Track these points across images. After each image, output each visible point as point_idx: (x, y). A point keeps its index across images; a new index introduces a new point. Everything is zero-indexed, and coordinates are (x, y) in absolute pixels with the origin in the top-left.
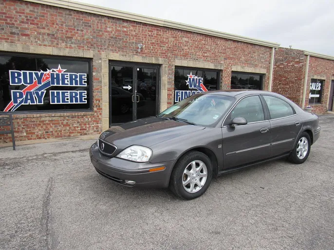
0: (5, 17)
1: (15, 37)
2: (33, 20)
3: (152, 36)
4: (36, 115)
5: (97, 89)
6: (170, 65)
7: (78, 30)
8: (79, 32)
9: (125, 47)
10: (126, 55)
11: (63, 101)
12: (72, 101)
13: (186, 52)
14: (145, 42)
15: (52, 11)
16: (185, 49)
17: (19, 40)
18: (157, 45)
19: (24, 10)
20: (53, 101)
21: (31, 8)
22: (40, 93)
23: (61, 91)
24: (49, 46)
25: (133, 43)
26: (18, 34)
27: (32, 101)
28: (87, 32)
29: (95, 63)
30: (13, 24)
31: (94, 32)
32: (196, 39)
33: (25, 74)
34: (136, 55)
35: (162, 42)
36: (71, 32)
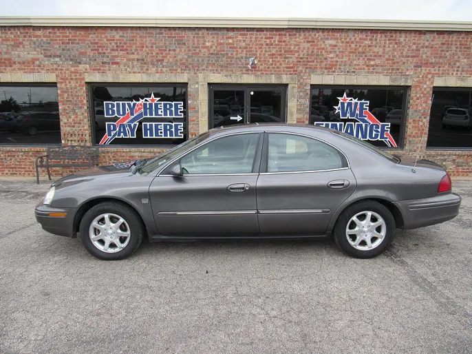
0: (98, 50)
1: (106, 67)
2: (123, 46)
3: (272, 44)
4: (126, 149)
5: (193, 121)
6: (301, 84)
7: (169, 50)
8: (171, 52)
9: (230, 64)
10: (230, 76)
11: (157, 135)
12: (166, 135)
13: (333, 62)
14: (260, 54)
15: (141, 33)
16: (332, 58)
17: (110, 70)
18: (279, 57)
19: (114, 36)
20: (146, 135)
21: (121, 33)
22: (132, 125)
23: (154, 124)
24: (139, 73)
25: (242, 58)
26: (109, 63)
27: (125, 135)
28: (181, 51)
29: (190, 89)
30: (104, 53)
31: (189, 50)
32: (353, 39)
33: (118, 105)
34: (245, 74)
35: (290, 51)
36: (162, 54)
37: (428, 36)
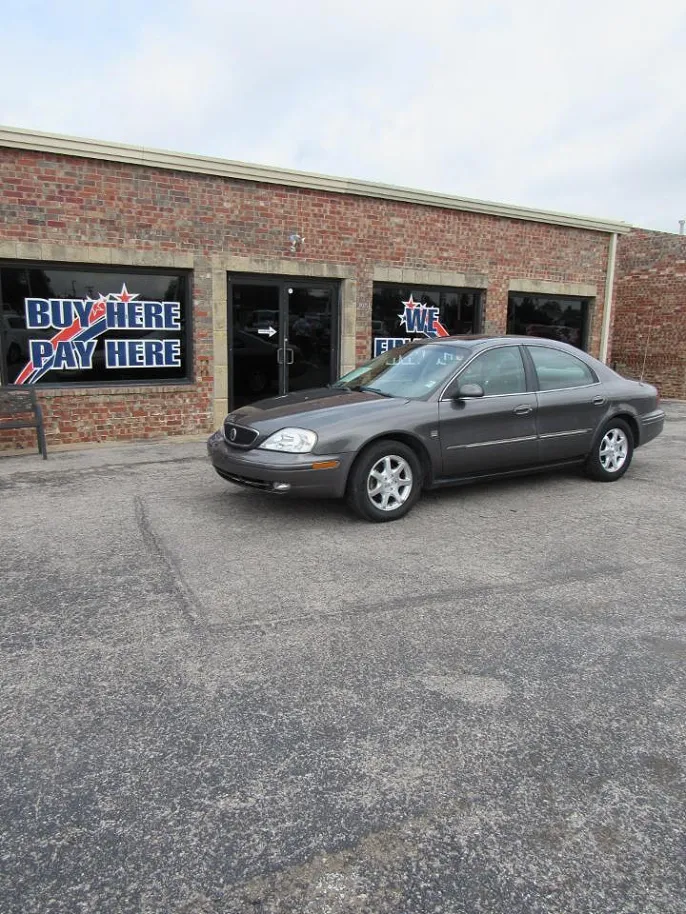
0: (19, 188)
1: (36, 229)
2: (72, 194)
3: (322, 216)
4: (79, 391)
5: (203, 336)
6: (362, 279)
7: (162, 210)
8: (165, 213)
9: (262, 242)
10: (263, 261)
12: (149, 361)
13: (399, 249)
14: (306, 230)
15: (108, 171)
16: (399, 243)
17: (44, 236)
18: (331, 236)
19: (53, 172)
20: (112, 362)
21: (68, 167)
22: (85, 344)
24: (105, 245)
25: (280, 233)
26: (43, 223)
27: (71, 363)
28: (181, 212)
29: (198, 280)
30: (34, 203)
31: (196, 213)
32: (423, 218)
33: (55, 306)
34: (286, 259)
35: (344, 229)
36: (148, 214)
37: (502, 224)
